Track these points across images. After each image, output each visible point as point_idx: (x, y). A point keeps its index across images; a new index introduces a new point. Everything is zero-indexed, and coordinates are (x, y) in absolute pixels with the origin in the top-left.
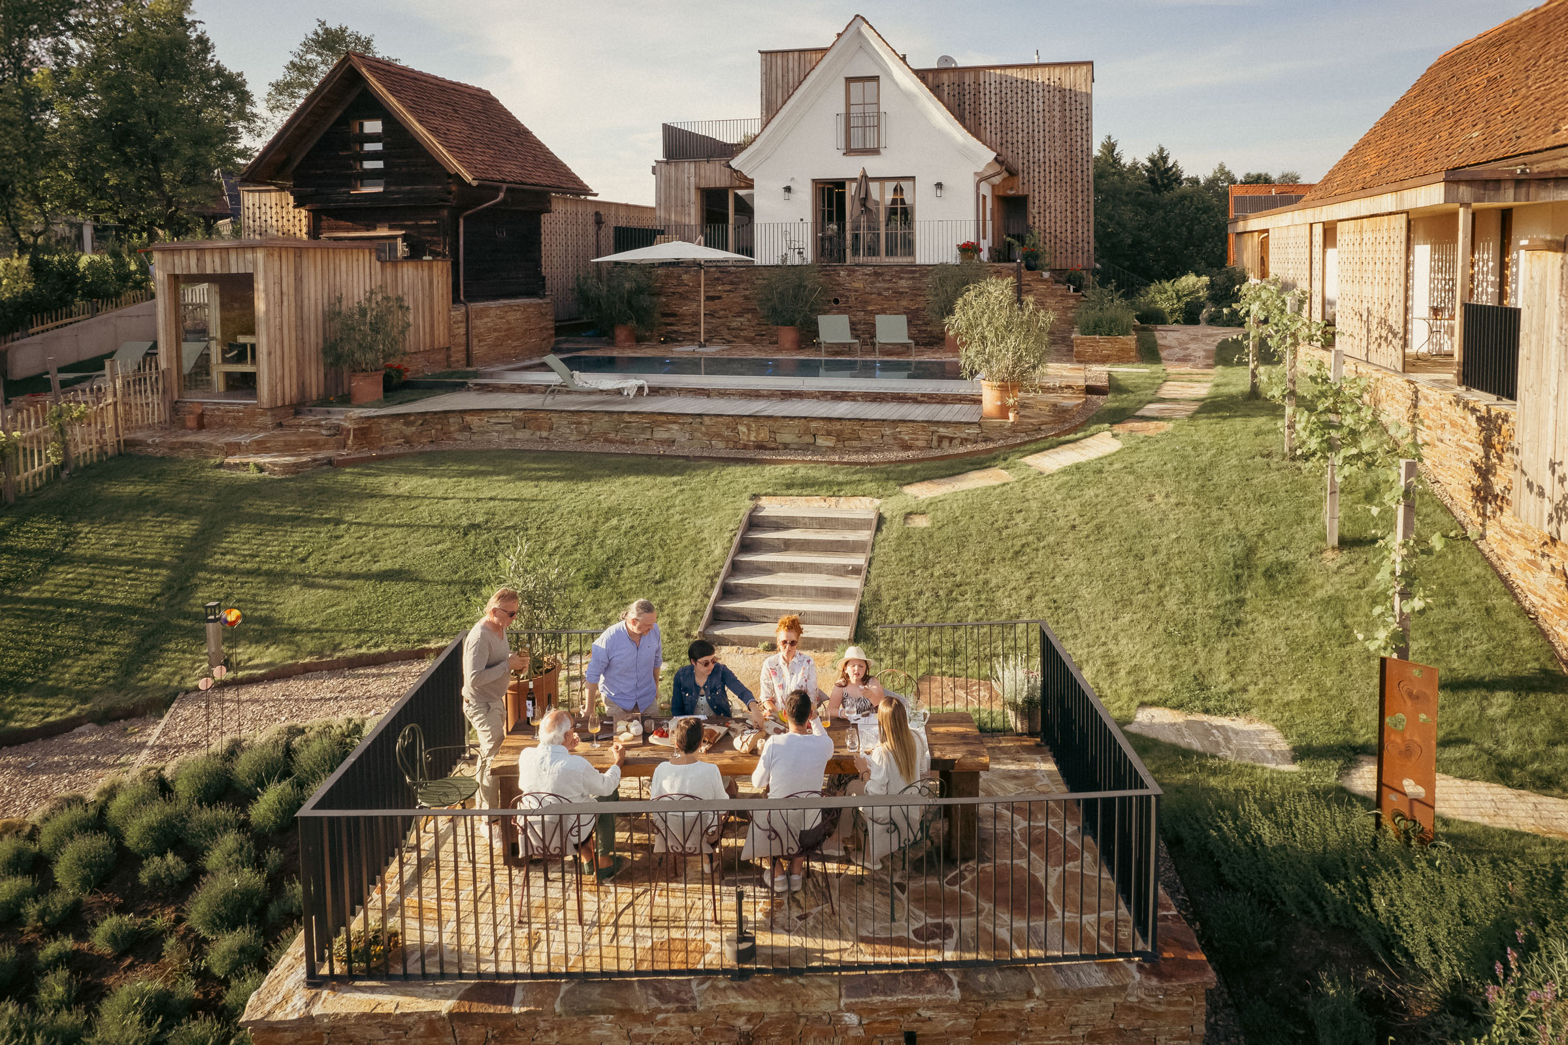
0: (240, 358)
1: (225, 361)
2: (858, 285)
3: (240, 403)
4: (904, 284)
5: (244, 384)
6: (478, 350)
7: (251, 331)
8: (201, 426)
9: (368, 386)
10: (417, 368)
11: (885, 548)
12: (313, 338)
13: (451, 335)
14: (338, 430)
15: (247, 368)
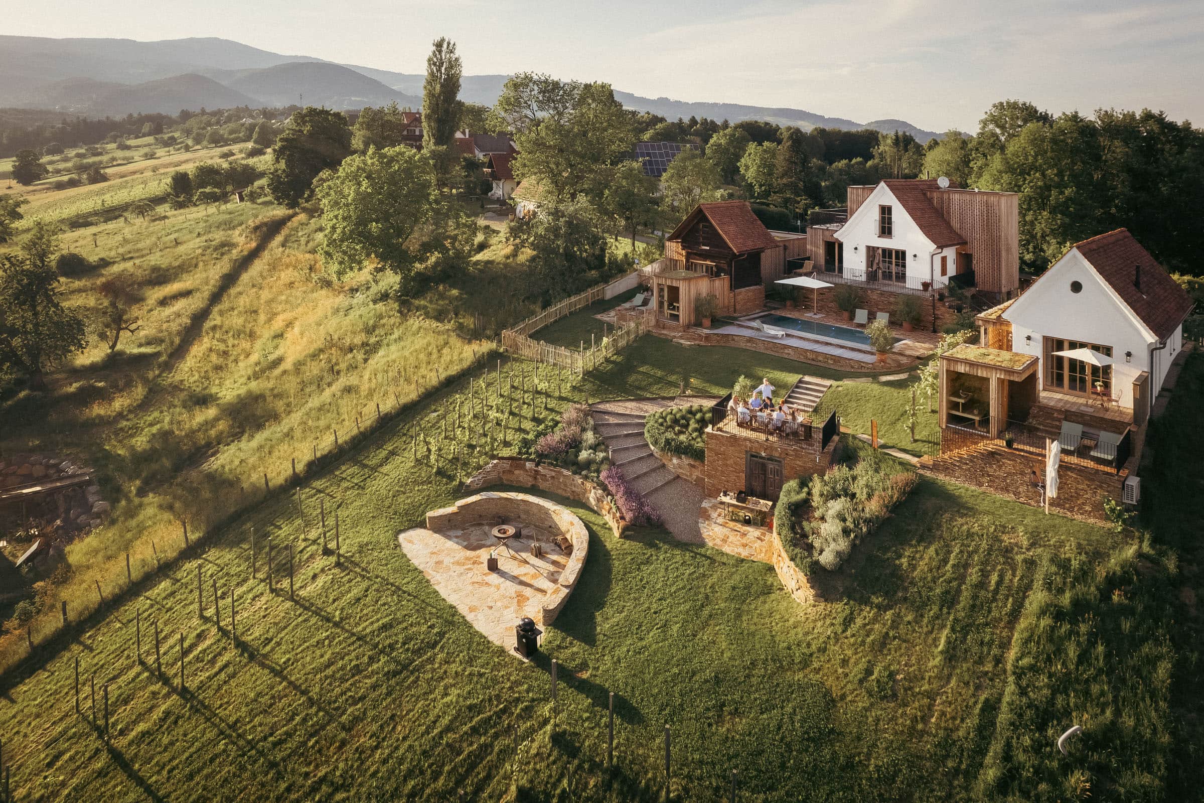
0: (674, 309)
1: (669, 309)
2: (875, 297)
3: (674, 323)
4: (892, 299)
5: (676, 317)
6: (738, 307)
7: (678, 302)
8: (664, 328)
9: (707, 322)
10: (720, 314)
11: (829, 393)
12: (692, 305)
13: (729, 302)
14: (700, 335)
15: (676, 313)
